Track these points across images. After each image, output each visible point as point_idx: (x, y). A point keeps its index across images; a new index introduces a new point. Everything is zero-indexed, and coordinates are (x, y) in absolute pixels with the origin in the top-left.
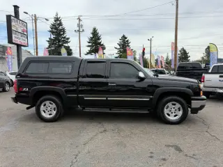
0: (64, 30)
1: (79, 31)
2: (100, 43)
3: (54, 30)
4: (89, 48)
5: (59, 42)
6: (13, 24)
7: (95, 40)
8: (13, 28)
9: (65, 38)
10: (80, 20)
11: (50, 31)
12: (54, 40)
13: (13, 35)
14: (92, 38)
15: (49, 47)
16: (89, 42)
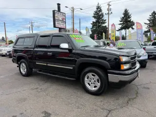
0: (102, 15)
1: (108, 13)
2: (130, 21)
3: (95, 16)
4: (121, 26)
5: (99, 23)
6: (56, 15)
7: (126, 19)
8: (56, 18)
9: (103, 20)
10: (109, 5)
11: (93, 17)
12: (96, 23)
13: (56, 22)
14: (123, 18)
15: (93, 28)
16: (121, 21)
